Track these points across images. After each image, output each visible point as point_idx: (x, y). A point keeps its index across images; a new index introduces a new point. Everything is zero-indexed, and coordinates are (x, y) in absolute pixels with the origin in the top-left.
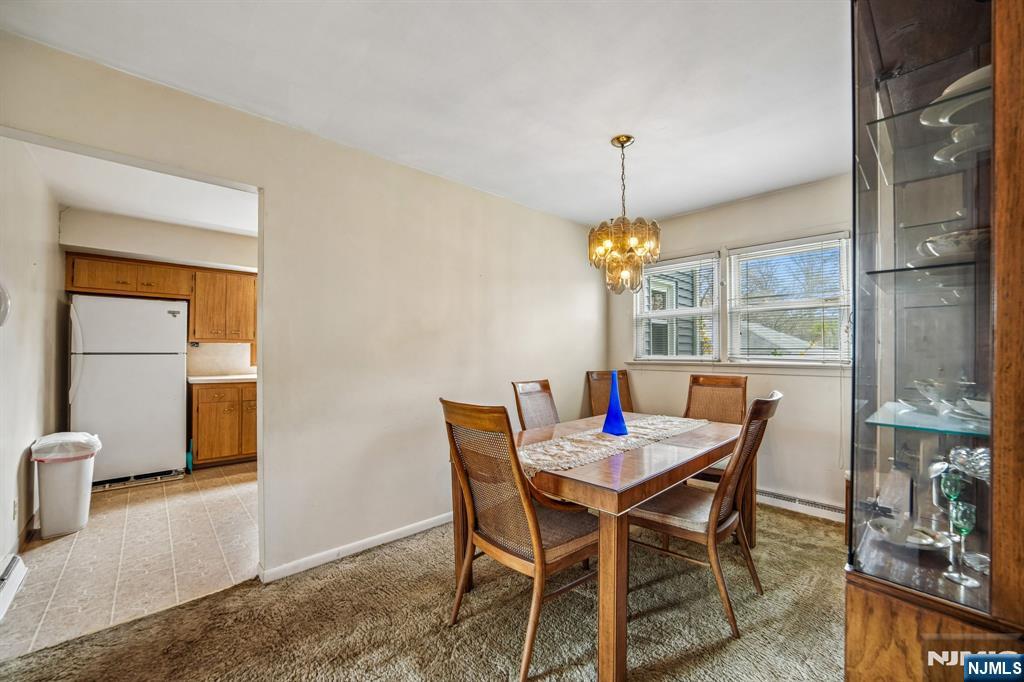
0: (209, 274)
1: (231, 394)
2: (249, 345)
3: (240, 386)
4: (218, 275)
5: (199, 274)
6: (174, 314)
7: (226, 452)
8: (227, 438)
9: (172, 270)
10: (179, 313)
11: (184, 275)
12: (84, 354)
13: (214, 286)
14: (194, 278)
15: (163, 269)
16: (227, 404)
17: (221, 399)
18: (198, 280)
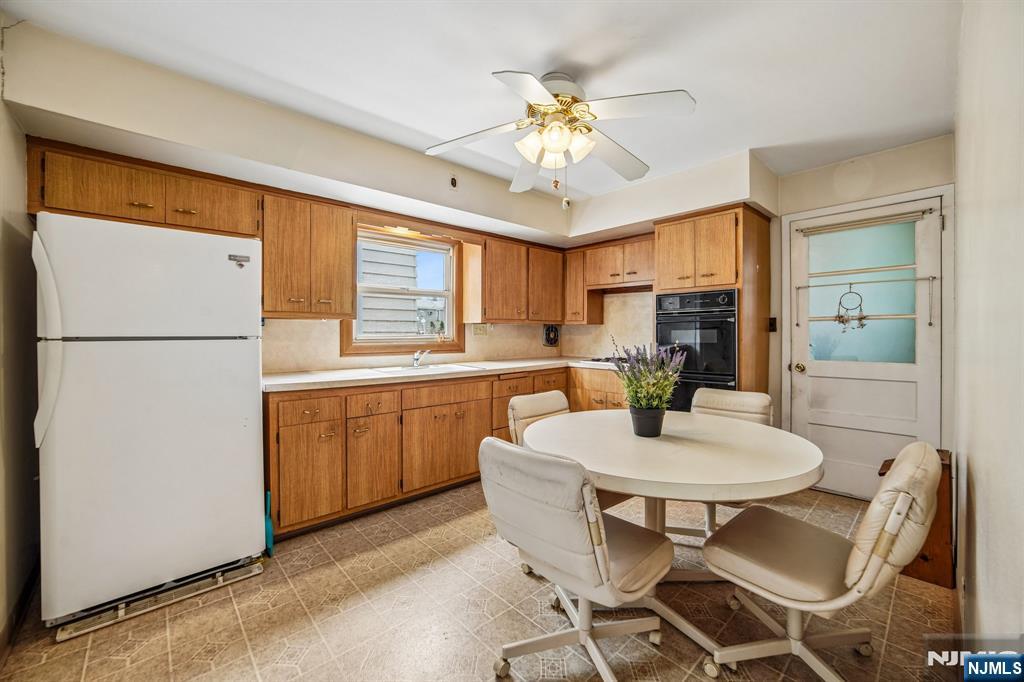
0: (284, 201)
1: (329, 408)
2: (336, 323)
3: (343, 394)
4: (299, 203)
5: (268, 199)
6: (239, 261)
7: (324, 510)
8: (325, 484)
9: (224, 189)
10: (247, 259)
11: (245, 198)
12: (65, 339)
13: (292, 220)
14: (262, 205)
15: (210, 185)
16: (324, 425)
17: (314, 418)
18: (267, 210)
